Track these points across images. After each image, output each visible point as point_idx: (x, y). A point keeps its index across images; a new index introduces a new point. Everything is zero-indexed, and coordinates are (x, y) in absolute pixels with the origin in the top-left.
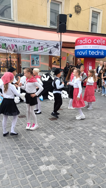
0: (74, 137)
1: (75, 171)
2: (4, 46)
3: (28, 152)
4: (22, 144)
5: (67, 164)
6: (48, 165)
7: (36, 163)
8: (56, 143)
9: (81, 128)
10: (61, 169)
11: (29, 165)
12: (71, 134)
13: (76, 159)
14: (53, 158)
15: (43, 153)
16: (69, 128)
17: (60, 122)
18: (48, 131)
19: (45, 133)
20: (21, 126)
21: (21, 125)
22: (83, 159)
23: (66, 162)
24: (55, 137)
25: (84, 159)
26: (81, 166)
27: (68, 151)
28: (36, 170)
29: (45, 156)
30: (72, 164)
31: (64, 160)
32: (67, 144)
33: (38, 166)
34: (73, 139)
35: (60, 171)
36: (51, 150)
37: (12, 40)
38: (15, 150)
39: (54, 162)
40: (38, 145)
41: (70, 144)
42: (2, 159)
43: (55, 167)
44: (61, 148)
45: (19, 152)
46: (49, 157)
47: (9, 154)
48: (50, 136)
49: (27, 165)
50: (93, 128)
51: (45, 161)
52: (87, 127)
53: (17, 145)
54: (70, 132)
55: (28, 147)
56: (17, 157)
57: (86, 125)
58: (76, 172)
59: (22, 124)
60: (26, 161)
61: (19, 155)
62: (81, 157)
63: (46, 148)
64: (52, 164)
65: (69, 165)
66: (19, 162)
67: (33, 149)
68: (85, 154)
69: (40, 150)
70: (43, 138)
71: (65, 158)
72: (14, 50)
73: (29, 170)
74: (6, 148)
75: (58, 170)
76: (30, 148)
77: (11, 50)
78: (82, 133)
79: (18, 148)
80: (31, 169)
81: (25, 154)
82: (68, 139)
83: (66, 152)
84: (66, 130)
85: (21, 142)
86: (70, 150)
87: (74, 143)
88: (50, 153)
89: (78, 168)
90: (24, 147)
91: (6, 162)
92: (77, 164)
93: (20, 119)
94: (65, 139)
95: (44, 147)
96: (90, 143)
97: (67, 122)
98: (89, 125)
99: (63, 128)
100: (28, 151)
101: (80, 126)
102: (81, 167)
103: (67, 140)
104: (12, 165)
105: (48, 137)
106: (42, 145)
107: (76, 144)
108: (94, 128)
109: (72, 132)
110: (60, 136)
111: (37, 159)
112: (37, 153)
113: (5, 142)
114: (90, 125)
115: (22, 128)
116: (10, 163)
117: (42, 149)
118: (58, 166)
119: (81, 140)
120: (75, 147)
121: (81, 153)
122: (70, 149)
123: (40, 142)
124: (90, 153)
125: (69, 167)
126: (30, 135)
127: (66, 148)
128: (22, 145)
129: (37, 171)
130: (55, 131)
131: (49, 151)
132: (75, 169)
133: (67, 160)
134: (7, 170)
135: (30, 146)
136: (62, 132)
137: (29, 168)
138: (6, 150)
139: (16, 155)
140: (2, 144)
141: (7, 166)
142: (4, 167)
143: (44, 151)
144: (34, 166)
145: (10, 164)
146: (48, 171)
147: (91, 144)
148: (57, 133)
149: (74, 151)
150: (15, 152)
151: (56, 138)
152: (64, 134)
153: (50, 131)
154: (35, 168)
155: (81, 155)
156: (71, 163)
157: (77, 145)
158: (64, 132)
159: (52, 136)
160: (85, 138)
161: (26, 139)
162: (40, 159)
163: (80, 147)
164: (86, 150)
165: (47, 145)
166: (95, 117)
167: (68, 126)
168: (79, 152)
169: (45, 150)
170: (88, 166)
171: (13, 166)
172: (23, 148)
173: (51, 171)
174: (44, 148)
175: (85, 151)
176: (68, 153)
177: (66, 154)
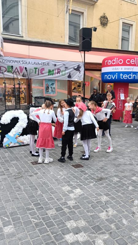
0: (109, 192)
1: (115, 242)
2: (10, 70)
3: (47, 214)
4: (39, 202)
5: (102, 232)
6: (77, 234)
7: (60, 230)
8: (85, 201)
9: (116, 179)
10: (94, 240)
11: (51, 234)
12: (104, 187)
13: (115, 225)
14: (82, 223)
15: (68, 215)
16: (101, 179)
17: (87, 170)
18: (73, 183)
19: (69, 186)
20: (35, 177)
21: (35, 174)
22: (124, 225)
23: (102, 229)
24: (82, 193)
25: (126, 224)
26: (123, 234)
27: (103, 212)
28: (61, 241)
29: (71, 220)
30: (110, 231)
31: (98, 225)
32: (99, 202)
33: (62, 235)
34: (107, 195)
35: (94, 242)
36: (80, 211)
37: (21, 61)
38: (30, 212)
39: (85, 230)
40: (61, 204)
41: (104, 202)
42: (12, 224)
43: (87, 237)
44: (93, 207)
45: (35, 213)
46: (77, 221)
47: (22, 217)
48: (76, 191)
49: (48, 233)
50: (132, 178)
51: (72, 228)
52: (125, 177)
53: (32, 204)
54: (102, 184)
55: (47, 206)
56: (34, 222)
57: (123, 174)
58: (117, 243)
59: (37, 173)
60: (45, 227)
61: (36, 219)
62: (120, 221)
63: (72, 207)
64: (83, 232)
65: (106, 233)
66: (36, 229)
67: (54, 209)
68: (126, 217)
69: (64, 211)
70: (66, 194)
71: (99, 223)
72: (22, 74)
73: (51, 241)
74: (18, 208)
75: (92, 241)
76: (51, 209)
77: (19, 74)
78: (119, 186)
79: (34, 208)
80: (54, 240)
81: (43, 216)
82: (101, 195)
83: (100, 214)
84: (96, 182)
85: (38, 199)
86: (105, 211)
87: (110, 201)
88: (78, 215)
89: (118, 238)
90: (42, 207)
91: (18, 228)
92: (117, 231)
93: (33, 166)
94: (96, 194)
95: (69, 206)
96: (131, 200)
97: (97, 170)
98: (126, 175)
99: (93, 178)
100: (47, 212)
101: (116, 176)
102: (123, 237)
103: (99, 196)
104: (28, 234)
105: (73, 192)
106: (65, 203)
107: (112, 202)
108: (134, 178)
109: (105, 185)
110: (89, 190)
111: (60, 224)
112: (60, 215)
113: (15, 200)
114: (128, 174)
115: (37, 179)
116: (25, 231)
117: (66, 210)
118: (91, 235)
119: (119, 196)
120: (111, 207)
121: (120, 215)
122: (104, 209)
123: (64, 200)
124: (133, 216)
125: (106, 236)
126: (48, 189)
127: (100, 207)
128: (39, 204)
129: (63, 242)
130: (81, 184)
131: (76, 212)
132: (114, 240)
133: (102, 226)
134: (21, 242)
135: (50, 205)
136: (92, 184)
137: (51, 239)
138: (18, 212)
139: (32, 218)
140: (12, 202)
141: (20, 235)
142: (16, 237)
143: (70, 212)
144: (57, 235)
145: (24, 233)
146: (77, 242)
147: (133, 202)
148: (86, 187)
149: (111, 212)
150: (30, 214)
151: (84, 194)
152: (94, 187)
153: (76, 184)
154: (59, 237)
155: (121, 218)
156: (108, 230)
157: (114, 204)
158: (95, 185)
159: (78, 191)
160: (123, 193)
161: (44, 195)
162: (65, 224)
163: (118, 206)
164: (126, 211)
165: (73, 204)
166: (134, 162)
167: (99, 176)
168: (117, 213)
169: (70, 210)
170: (133, 234)
171: (28, 236)
172: (40, 208)
173: (82, 242)
174: (69, 208)
175: (126, 213)
176: (103, 215)
177: (100, 217)
